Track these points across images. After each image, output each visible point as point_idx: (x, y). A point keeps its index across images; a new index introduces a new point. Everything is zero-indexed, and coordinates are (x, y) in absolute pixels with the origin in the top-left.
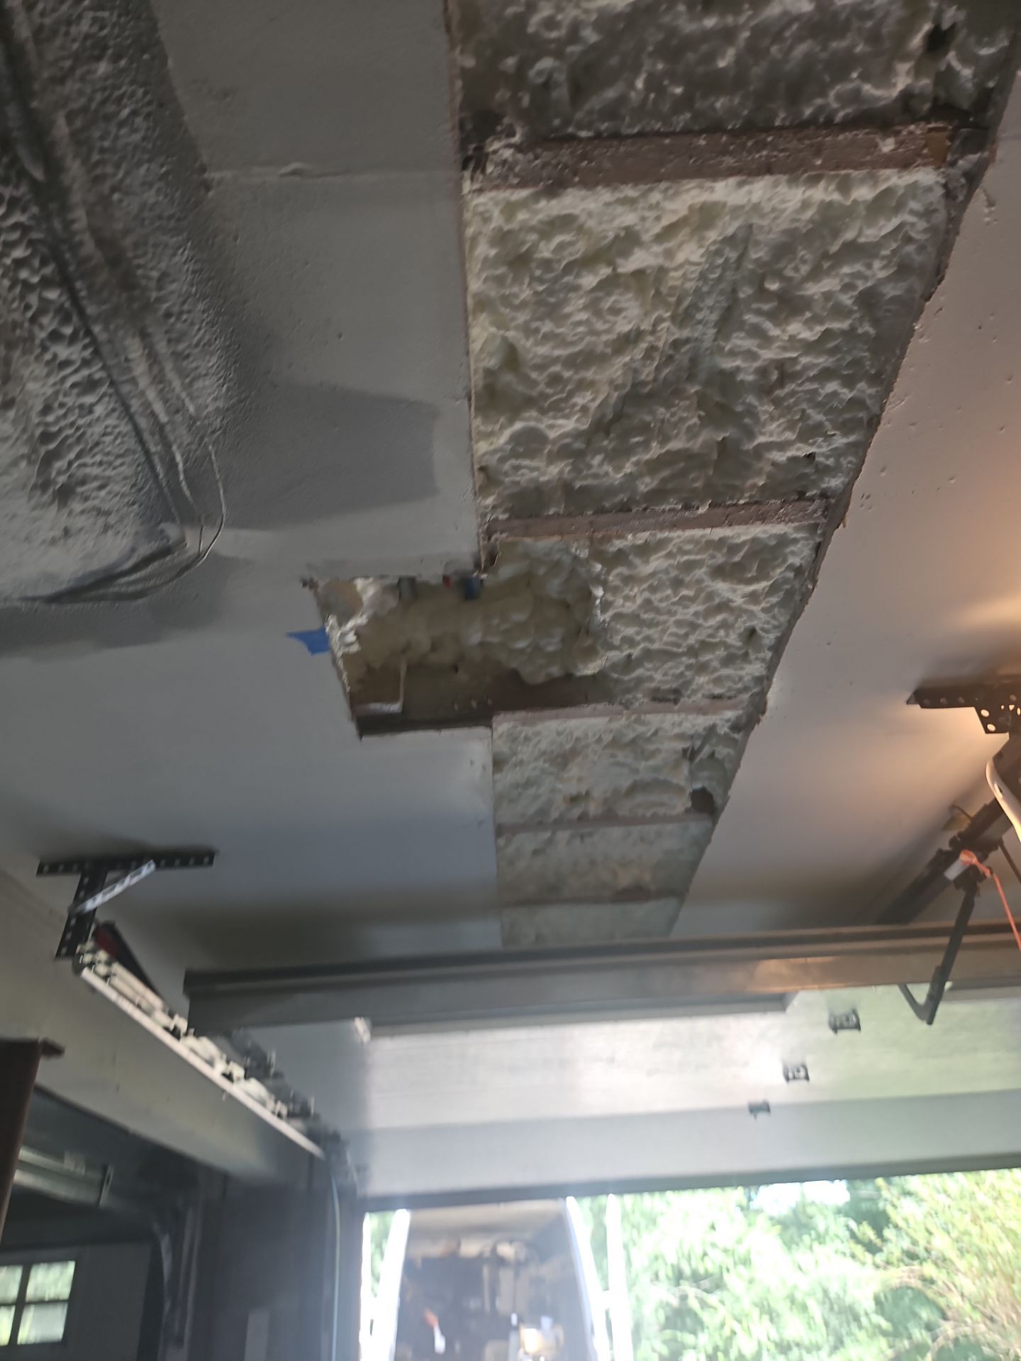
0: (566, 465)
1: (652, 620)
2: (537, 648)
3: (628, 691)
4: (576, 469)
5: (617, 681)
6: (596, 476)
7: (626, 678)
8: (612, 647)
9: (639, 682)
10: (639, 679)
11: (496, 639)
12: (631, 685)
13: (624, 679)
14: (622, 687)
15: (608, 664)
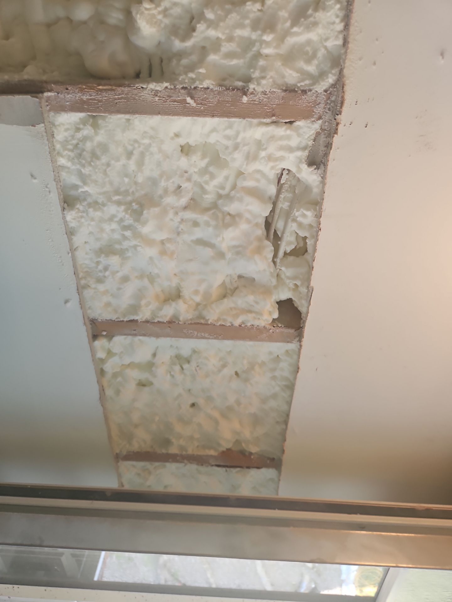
2: (99, 20)
3: (191, 68)
5: (180, 55)
7: (189, 44)
9: (203, 51)
10: (204, 48)
11: (60, 12)
12: (194, 58)
13: (186, 47)
14: (184, 62)
15: (167, 21)
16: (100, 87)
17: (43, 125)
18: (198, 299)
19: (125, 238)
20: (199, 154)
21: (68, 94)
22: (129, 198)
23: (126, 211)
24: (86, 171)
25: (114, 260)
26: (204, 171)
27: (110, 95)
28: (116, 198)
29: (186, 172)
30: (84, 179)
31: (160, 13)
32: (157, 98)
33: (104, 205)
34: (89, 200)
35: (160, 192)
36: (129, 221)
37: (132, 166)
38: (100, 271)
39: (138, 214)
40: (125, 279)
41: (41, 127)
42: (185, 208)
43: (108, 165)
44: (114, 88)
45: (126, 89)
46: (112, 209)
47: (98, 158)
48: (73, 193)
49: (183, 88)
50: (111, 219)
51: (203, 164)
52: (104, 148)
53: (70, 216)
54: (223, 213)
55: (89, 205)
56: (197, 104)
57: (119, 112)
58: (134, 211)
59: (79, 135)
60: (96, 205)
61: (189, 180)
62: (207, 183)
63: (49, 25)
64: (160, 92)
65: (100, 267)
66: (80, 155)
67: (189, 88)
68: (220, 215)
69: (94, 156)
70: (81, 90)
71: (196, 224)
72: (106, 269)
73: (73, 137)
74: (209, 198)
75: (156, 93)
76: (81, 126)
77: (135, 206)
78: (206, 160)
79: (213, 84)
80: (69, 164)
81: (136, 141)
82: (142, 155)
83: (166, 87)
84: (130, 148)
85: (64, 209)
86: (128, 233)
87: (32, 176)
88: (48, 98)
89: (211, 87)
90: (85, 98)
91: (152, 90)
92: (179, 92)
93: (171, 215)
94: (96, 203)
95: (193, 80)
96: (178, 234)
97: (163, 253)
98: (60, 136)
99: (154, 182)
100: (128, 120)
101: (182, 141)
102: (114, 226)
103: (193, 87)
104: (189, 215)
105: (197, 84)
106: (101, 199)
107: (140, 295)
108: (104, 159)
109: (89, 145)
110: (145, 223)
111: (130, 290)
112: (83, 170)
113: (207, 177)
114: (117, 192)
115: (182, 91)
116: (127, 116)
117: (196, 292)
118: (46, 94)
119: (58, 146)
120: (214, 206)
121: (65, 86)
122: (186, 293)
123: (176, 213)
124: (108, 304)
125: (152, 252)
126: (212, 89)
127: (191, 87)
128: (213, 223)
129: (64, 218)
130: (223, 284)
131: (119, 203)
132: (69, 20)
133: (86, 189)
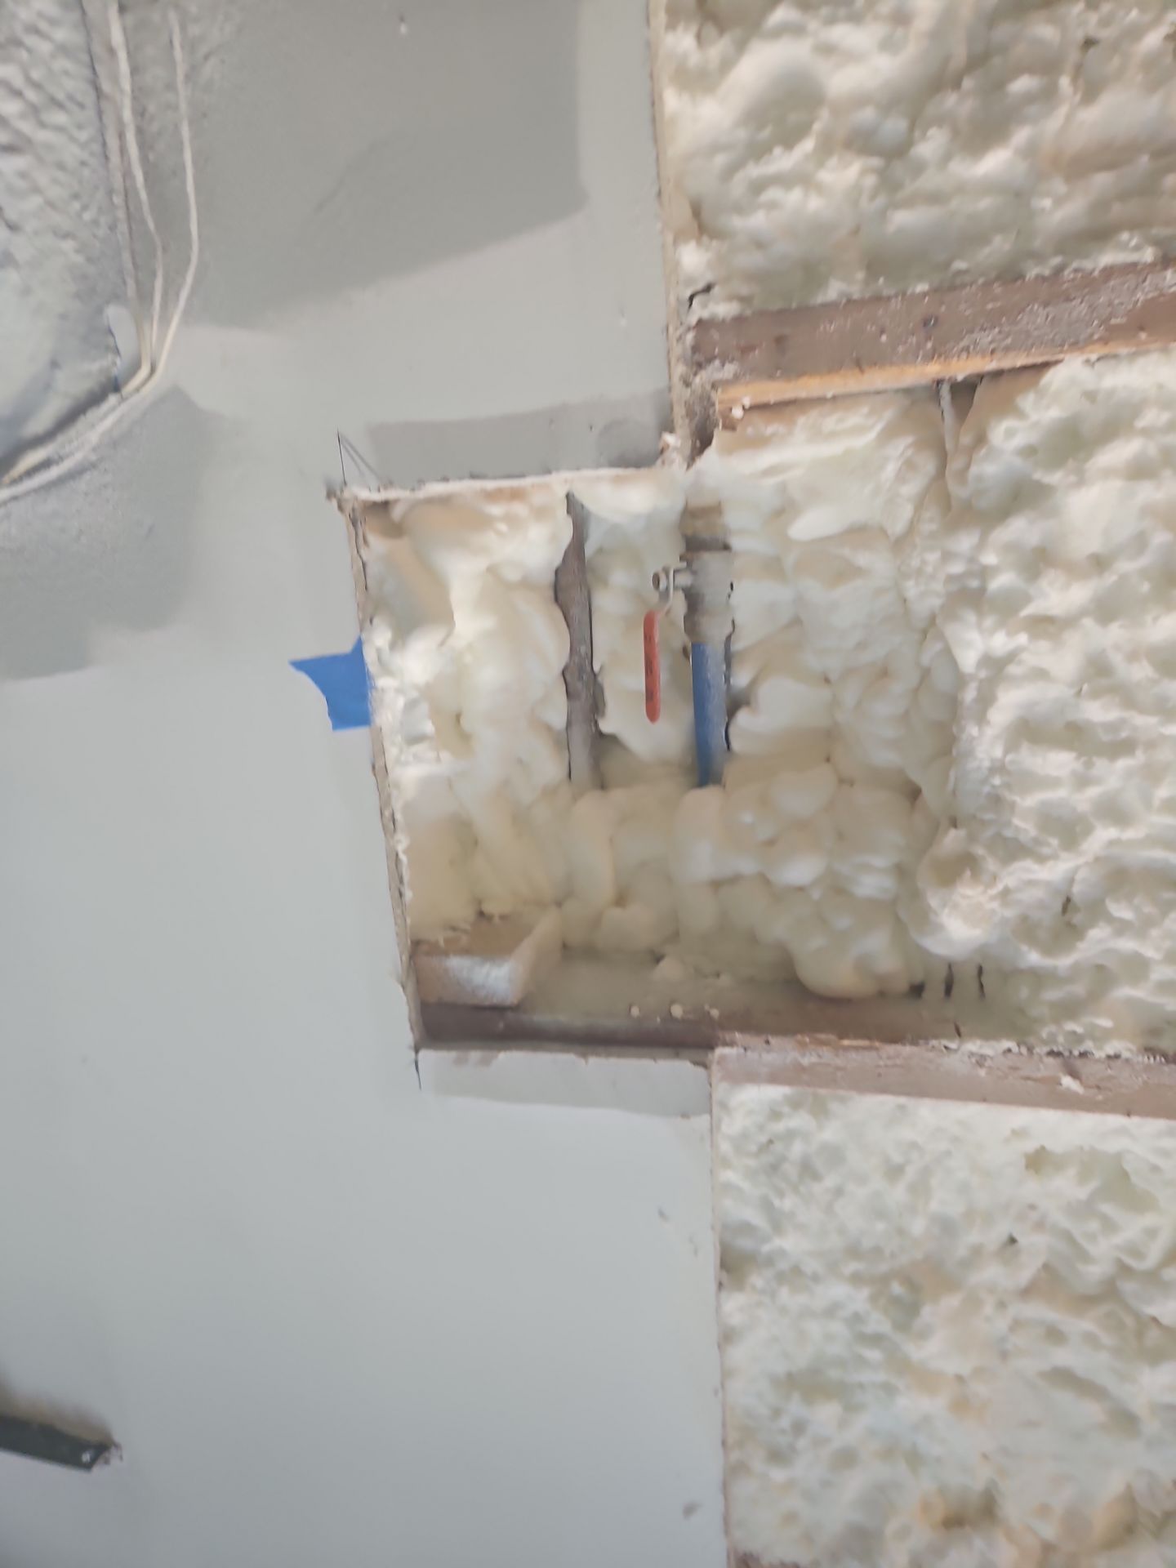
0: (864, 172)
1: (1112, 727)
2: (837, 888)
3: (1070, 1009)
4: (888, 184)
5: (1039, 978)
6: (935, 198)
7: (1063, 962)
8: (1014, 850)
9: (1102, 976)
10: (1100, 968)
11: (747, 866)
12: (1079, 989)
13: (1055, 968)
14: (1052, 994)
15: (1010, 913)
16: (846, 1042)
17: (707, 1117)
18: (1049, 1531)
19: (861, 1362)
20: (1072, 1172)
21: (768, 1051)
22: (883, 1267)
23: (873, 1299)
24: (787, 1203)
25: (826, 1414)
26: (1084, 1210)
27: (869, 1058)
28: (852, 1267)
29: (1032, 1207)
30: (778, 1222)
31: (993, 898)
32: (982, 1073)
33: (816, 1278)
34: (783, 1265)
35: (962, 1251)
36: (878, 1323)
37: (898, 1194)
38: (783, 1432)
39: (906, 1311)
40: (846, 1459)
41: (702, 1122)
42: (1026, 1293)
43: (839, 1192)
44: (877, 1044)
45: (907, 1050)
46: (838, 1291)
47: (816, 1177)
48: (744, 1243)
49: (1051, 1053)
50: (831, 1311)
51: (1082, 1193)
52: (835, 1156)
53: (734, 1305)
54: (1137, 1316)
55: (781, 1278)
56: (1086, 1086)
57: (884, 1090)
58: (896, 1301)
59: (780, 1127)
60: (794, 1276)
61: (1040, 1226)
62: (1092, 1237)
63: (717, 885)
64: (992, 1058)
65: (785, 1422)
66: (774, 1168)
67: (1066, 1054)
68: (1129, 1321)
69: (808, 1170)
70: (802, 1046)
71: (1055, 1335)
72: (799, 1428)
73: (761, 1128)
74: (1095, 1272)
75: (981, 1060)
76: (786, 1110)
77: (897, 1288)
78: (1093, 1185)
79: (1130, 1050)
80: (745, 1185)
81: (914, 1145)
82: (926, 1173)
83: (1009, 1050)
84: (897, 1158)
85: (720, 1285)
86: (874, 1355)
87: (662, 1214)
88: (723, 1058)
89: (1126, 1054)
90: (806, 1061)
91: (972, 1054)
92: (1041, 1060)
93: (989, 1309)
94: (797, 1270)
95: (1078, 1038)
96: (1004, 1355)
97: (962, 1405)
98: (733, 1125)
99: (947, 1227)
100: (902, 1108)
101: (1030, 1146)
102: (838, 1327)
103: (1076, 1053)
104: (1037, 1311)
105: (1088, 1045)
106: (811, 1266)
107: (879, 1500)
108: (830, 1181)
109: (797, 1149)
110: (924, 1335)
111: (854, 1484)
112: (777, 1202)
113: (1094, 1225)
114: (854, 1251)
115: (1050, 1060)
116: (902, 1100)
117: (1044, 1511)
118: (720, 1051)
119: (725, 1147)
120: (1109, 1292)
121: (764, 1037)
122: (1012, 1510)
123: (1002, 1305)
124: (790, 1518)
125: (934, 1405)
126: (1127, 1061)
127: (1071, 1052)
128: (1107, 1339)
129: (718, 1308)
130: (1129, 1498)
131: (856, 1279)
132: (764, 880)
133: (778, 1242)
